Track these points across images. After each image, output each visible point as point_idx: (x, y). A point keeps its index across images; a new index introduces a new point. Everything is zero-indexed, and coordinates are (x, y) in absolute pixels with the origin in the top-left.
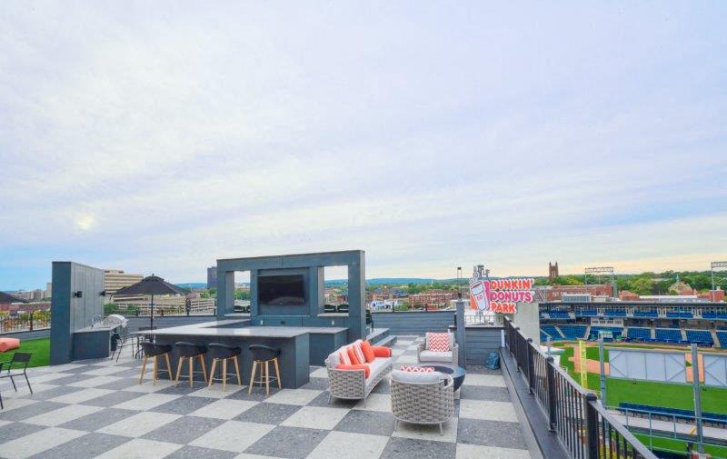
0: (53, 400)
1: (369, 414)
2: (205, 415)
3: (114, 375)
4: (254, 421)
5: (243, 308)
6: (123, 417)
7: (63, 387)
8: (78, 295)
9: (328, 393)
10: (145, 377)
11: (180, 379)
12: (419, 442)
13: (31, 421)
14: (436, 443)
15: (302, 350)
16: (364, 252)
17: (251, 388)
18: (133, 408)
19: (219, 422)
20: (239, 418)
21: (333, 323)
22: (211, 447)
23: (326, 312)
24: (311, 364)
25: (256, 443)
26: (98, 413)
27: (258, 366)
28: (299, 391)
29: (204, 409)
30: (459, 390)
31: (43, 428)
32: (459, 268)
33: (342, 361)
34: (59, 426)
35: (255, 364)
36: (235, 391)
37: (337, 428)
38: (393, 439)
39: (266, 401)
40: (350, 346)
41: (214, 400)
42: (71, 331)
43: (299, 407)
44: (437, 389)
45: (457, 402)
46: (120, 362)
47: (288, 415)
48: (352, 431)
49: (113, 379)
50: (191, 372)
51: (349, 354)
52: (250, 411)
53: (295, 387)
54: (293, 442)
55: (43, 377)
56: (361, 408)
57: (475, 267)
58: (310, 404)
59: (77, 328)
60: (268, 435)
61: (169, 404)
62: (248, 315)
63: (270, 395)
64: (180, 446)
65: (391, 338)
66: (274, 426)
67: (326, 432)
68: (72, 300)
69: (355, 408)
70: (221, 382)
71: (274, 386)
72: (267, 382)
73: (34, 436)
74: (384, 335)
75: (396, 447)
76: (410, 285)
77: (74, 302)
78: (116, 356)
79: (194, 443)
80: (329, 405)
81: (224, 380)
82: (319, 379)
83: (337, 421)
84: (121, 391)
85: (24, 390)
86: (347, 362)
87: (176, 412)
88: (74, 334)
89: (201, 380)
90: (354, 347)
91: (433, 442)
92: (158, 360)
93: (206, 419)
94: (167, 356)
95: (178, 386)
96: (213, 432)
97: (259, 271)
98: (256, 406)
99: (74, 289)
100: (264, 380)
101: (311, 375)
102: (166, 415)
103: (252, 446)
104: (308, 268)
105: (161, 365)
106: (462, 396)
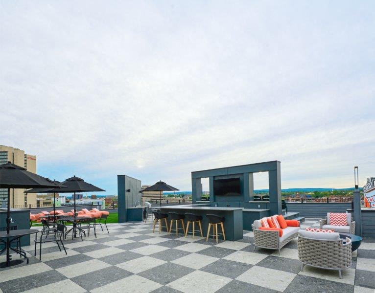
0: (116, 236)
1: (282, 259)
2: (182, 249)
3: (143, 228)
4: (207, 255)
5: (206, 198)
6: (143, 246)
7: (121, 232)
8: (129, 191)
9: (254, 245)
10: (156, 229)
11: (172, 232)
12: (320, 280)
13: (105, 244)
14: (336, 283)
15: (238, 219)
16: (280, 162)
17: (207, 238)
18: (148, 242)
19: (188, 253)
20: (199, 252)
21: (259, 206)
22: (181, 265)
23: (255, 200)
24: (244, 229)
25: (207, 266)
26: (133, 243)
27: (212, 226)
28: (235, 242)
29: (182, 246)
30: (356, 251)
31: (109, 247)
32: (356, 167)
33: (263, 225)
34: (116, 247)
35: (210, 225)
36: (199, 240)
37: (259, 264)
38: (300, 275)
39: (215, 246)
40: (270, 218)
41: (187, 243)
42: (126, 208)
43: (235, 251)
44: (337, 245)
45: (354, 259)
46: (147, 223)
47: (228, 254)
48: (269, 267)
49: (142, 230)
50: (177, 228)
51: (268, 222)
52: (206, 250)
53: (233, 240)
54: (229, 268)
55: (114, 227)
56: (276, 256)
57: (368, 179)
58: (242, 250)
59: (128, 206)
60: (214, 263)
61: (165, 242)
62: (209, 201)
63: (219, 243)
64: (166, 262)
65: (300, 218)
66: (219, 259)
67: (251, 266)
68: (126, 193)
69: (272, 255)
70: (192, 234)
71: (221, 239)
72: (217, 236)
73: (105, 250)
74: (295, 216)
75: (301, 281)
76: (315, 192)
77: (127, 194)
78: (145, 221)
79: (174, 262)
80: (254, 251)
81: (194, 233)
82: (250, 238)
83: (259, 261)
84: (144, 235)
85: (105, 231)
86: (267, 225)
87: (167, 246)
88: (128, 209)
89: (181, 233)
90: (272, 218)
91: (332, 282)
92: (161, 221)
93: (182, 251)
94: (166, 220)
95: (170, 235)
96: (184, 257)
97: (214, 177)
98: (210, 248)
99: (127, 188)
100: (215, 234)
101: (244, 235)
102: (162, 247)
103: (204, 267)
104: (243, 174)
105: (163, 224)
106: (359, 255)
